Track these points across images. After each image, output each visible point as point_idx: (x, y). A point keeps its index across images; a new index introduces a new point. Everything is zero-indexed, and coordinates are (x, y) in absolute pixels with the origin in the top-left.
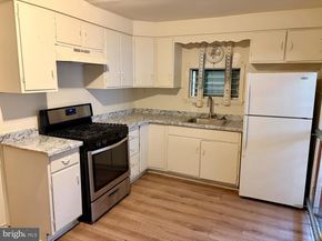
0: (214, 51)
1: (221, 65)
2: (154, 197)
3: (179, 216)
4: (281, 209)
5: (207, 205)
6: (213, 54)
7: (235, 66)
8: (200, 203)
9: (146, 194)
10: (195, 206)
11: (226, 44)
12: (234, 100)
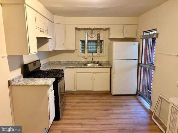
0: (92, 32)
1: (95, 38)
2: (78, 103)
3: (96, 108)
4: (129, 96)
5: (103, 101)
6: (92, 33)
7: (101, 39)
8: (99, 101)
9: (73, 103)
10: (98, 102)
11: (97, 29)
12: (101, 55)
